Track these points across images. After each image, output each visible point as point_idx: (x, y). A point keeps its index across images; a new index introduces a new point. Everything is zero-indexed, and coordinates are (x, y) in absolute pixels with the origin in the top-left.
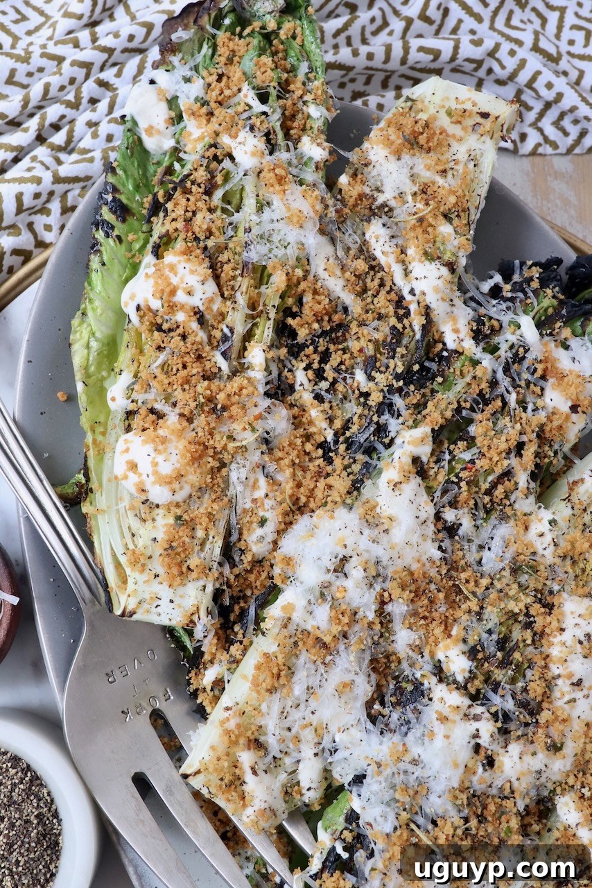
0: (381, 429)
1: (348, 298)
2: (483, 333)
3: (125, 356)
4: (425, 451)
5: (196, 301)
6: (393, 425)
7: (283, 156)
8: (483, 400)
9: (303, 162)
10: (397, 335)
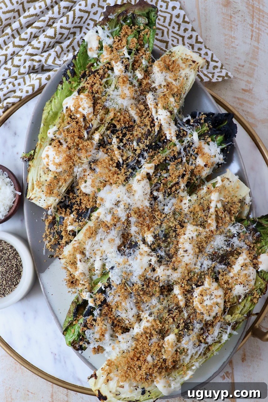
0: (138, 162)
1: (136, 118)
2: (180, 136)
3: (58, 120)
4: (152, 172)
5: (85, 113)
6: (143, 161)
8: (175, 158)
10: (149, 132)
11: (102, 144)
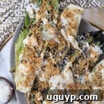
0: (64, 62)
1: (58, 42)
2: (80, 46)
3: (22, 51)
4: (71, 66)
5: (35, 45)
6: (66, 62)
7: (50, 23)
8: (80, 57)
9: (53, 23)
10: (66, 47)
11: (46, 57)
